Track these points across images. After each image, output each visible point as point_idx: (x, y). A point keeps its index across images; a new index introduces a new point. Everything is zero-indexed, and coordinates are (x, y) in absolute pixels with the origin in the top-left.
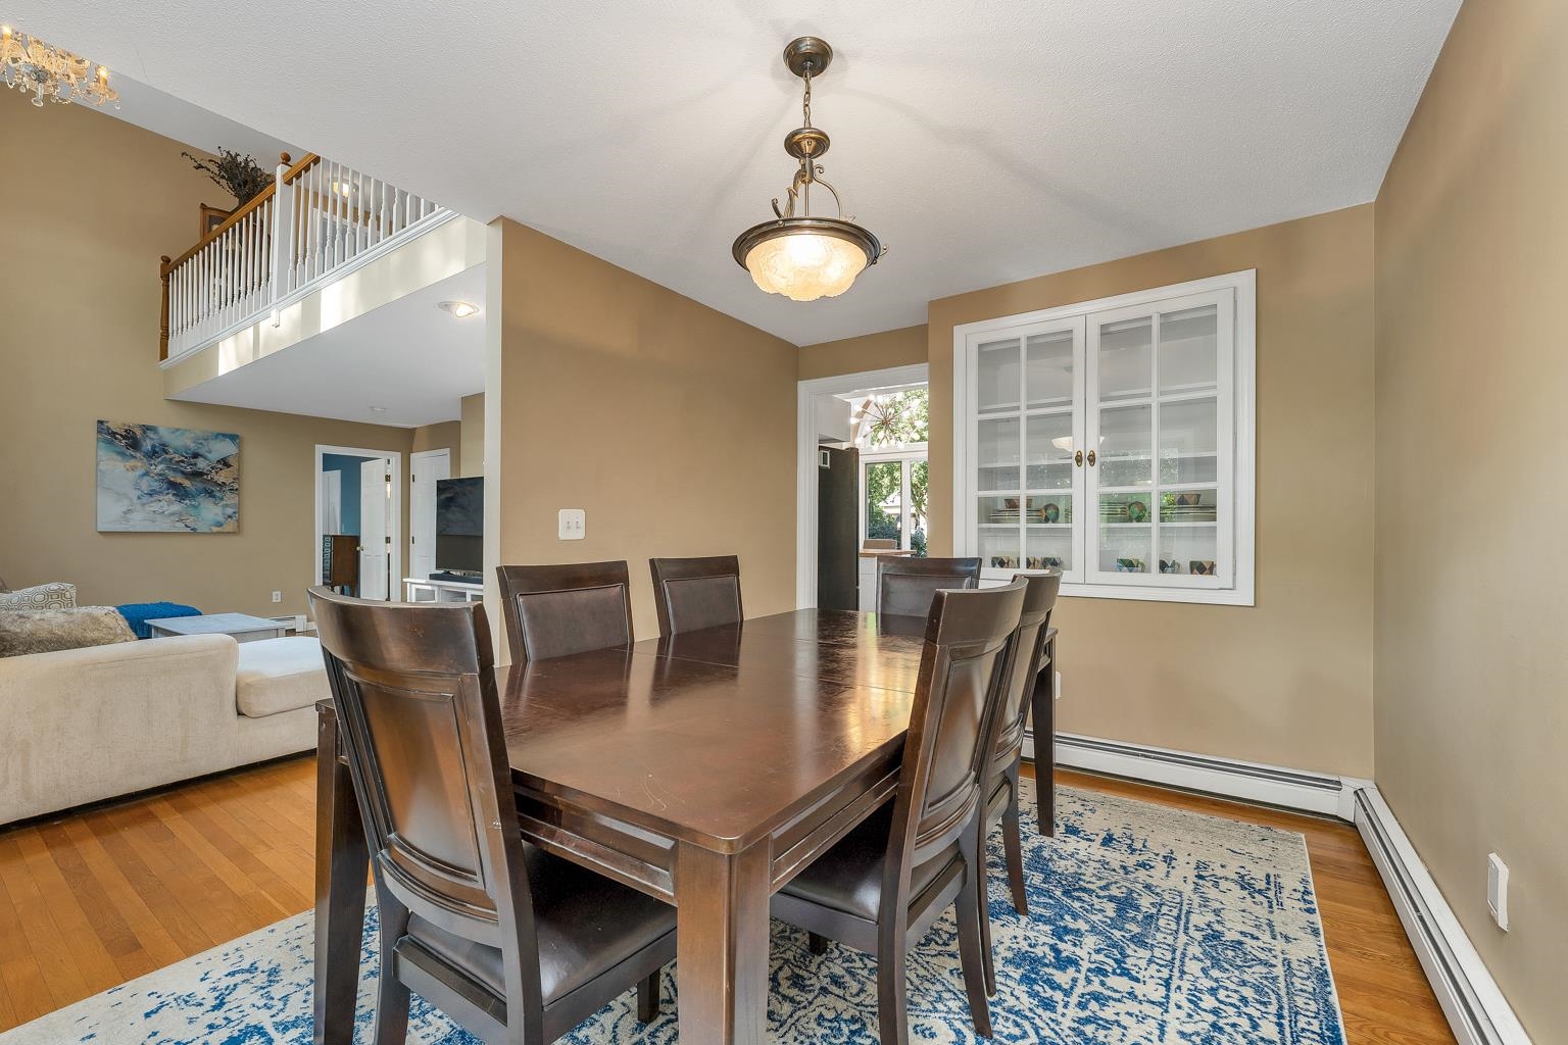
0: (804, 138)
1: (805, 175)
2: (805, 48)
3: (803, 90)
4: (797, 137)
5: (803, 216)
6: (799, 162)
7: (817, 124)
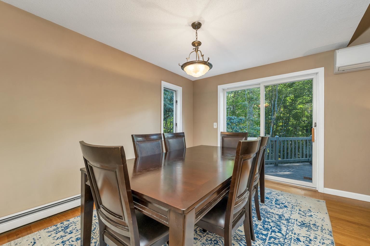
0: (195, 43)
2: (196, 24)
3: (196, 32)
6: (195, 47)
7: (198, 40)
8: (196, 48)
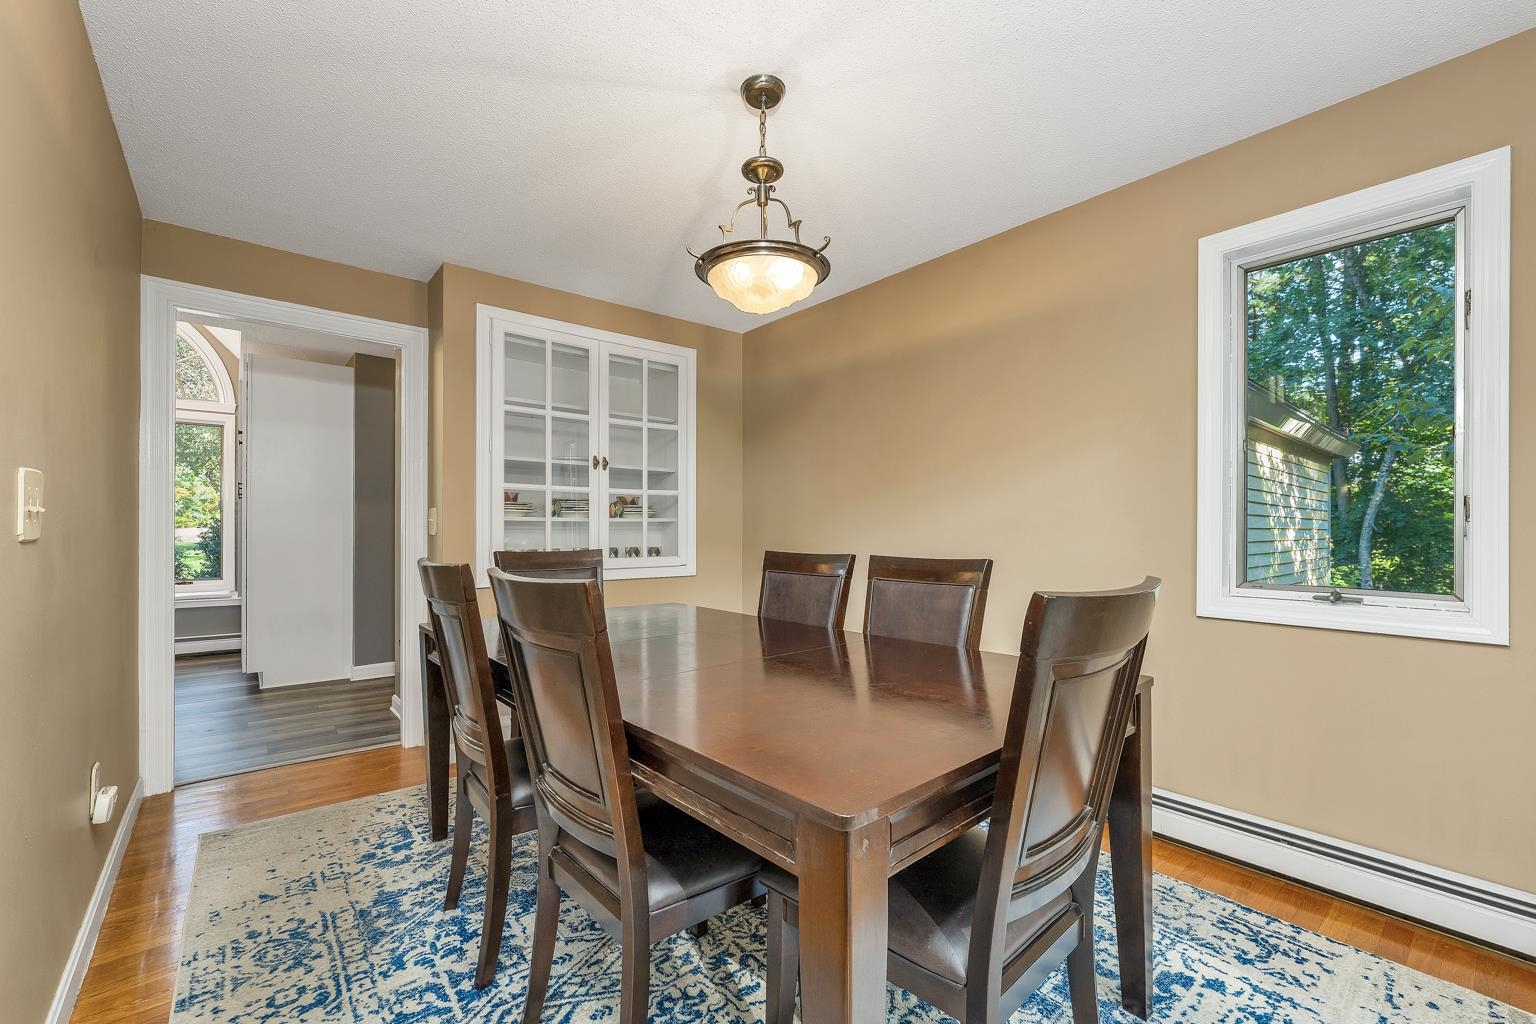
0: (760, 166)
1: (763, 199)
2: (762, 82)
3: (757, 121)
4: (754, 164)
5: (759, 238)
6: (756, 186)
7: (772, 153)
8: (759, 187)
